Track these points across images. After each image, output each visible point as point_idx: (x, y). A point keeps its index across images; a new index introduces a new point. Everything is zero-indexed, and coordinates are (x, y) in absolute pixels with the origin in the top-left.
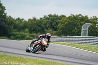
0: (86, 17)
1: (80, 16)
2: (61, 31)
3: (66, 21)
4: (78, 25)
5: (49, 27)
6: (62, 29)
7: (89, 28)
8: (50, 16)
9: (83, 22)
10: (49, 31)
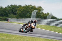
0: (34, 6)
1: (31, 6)
2: (19, 15)
3: (22, 9)
4: (30, 12)
5: (11, 13)
6: (20, 14)
7: (36, 13)
8: (12, 5)
9: (33, 10)
10: (11, 15)
